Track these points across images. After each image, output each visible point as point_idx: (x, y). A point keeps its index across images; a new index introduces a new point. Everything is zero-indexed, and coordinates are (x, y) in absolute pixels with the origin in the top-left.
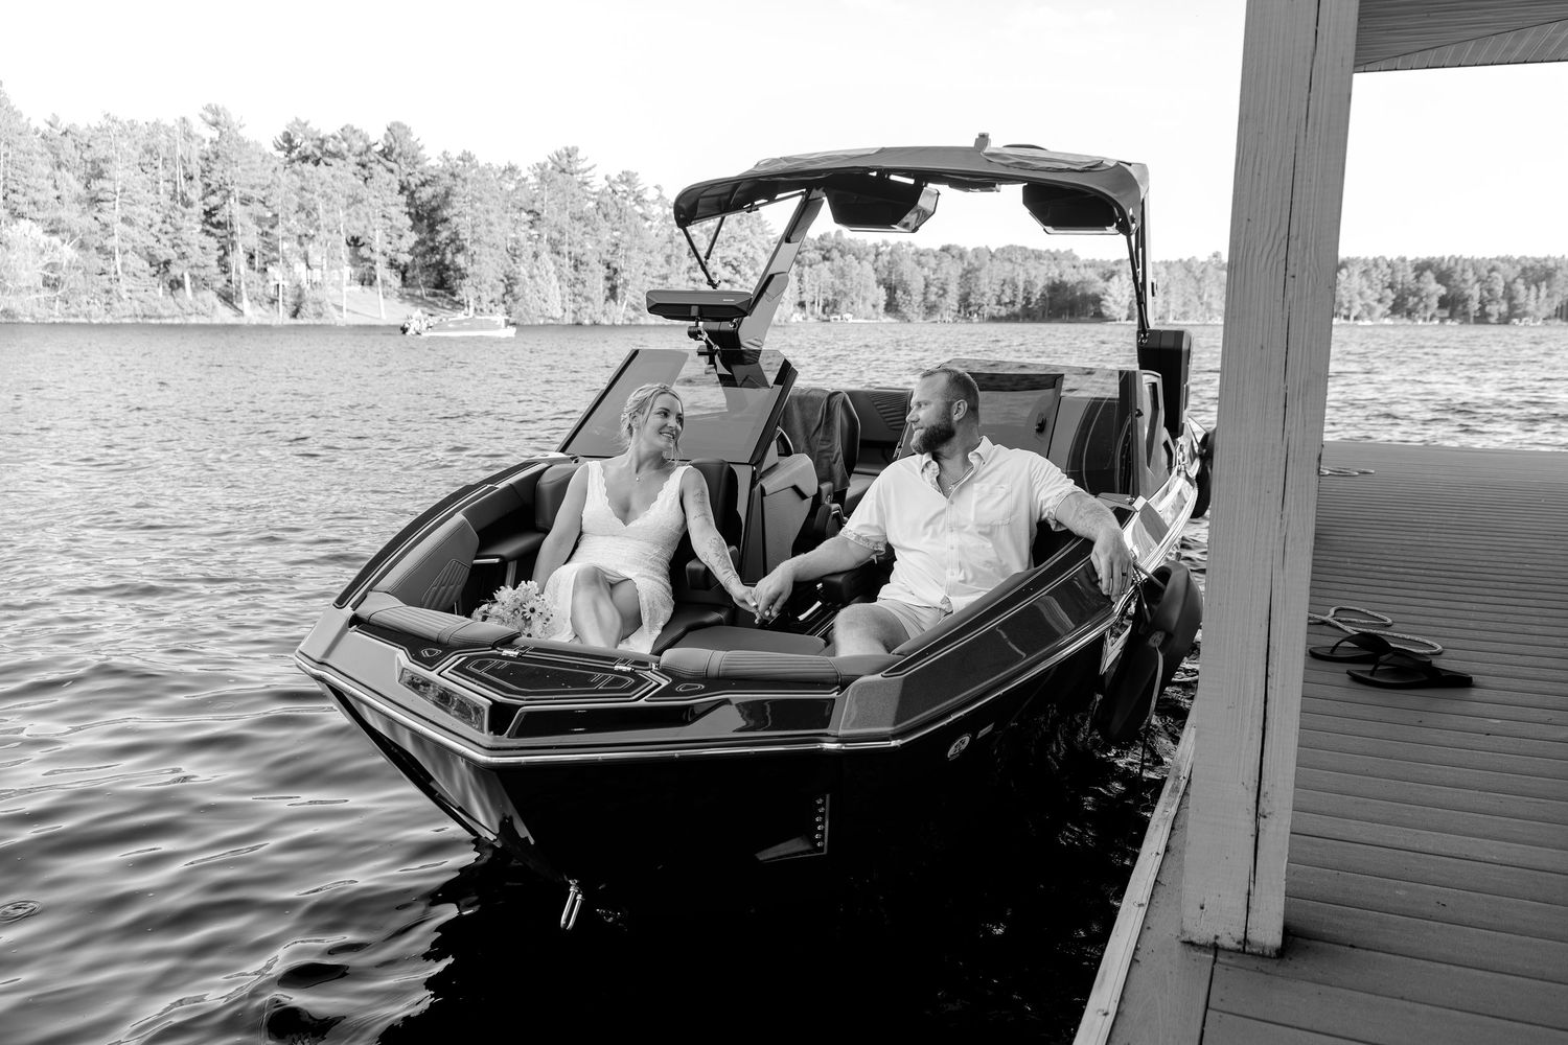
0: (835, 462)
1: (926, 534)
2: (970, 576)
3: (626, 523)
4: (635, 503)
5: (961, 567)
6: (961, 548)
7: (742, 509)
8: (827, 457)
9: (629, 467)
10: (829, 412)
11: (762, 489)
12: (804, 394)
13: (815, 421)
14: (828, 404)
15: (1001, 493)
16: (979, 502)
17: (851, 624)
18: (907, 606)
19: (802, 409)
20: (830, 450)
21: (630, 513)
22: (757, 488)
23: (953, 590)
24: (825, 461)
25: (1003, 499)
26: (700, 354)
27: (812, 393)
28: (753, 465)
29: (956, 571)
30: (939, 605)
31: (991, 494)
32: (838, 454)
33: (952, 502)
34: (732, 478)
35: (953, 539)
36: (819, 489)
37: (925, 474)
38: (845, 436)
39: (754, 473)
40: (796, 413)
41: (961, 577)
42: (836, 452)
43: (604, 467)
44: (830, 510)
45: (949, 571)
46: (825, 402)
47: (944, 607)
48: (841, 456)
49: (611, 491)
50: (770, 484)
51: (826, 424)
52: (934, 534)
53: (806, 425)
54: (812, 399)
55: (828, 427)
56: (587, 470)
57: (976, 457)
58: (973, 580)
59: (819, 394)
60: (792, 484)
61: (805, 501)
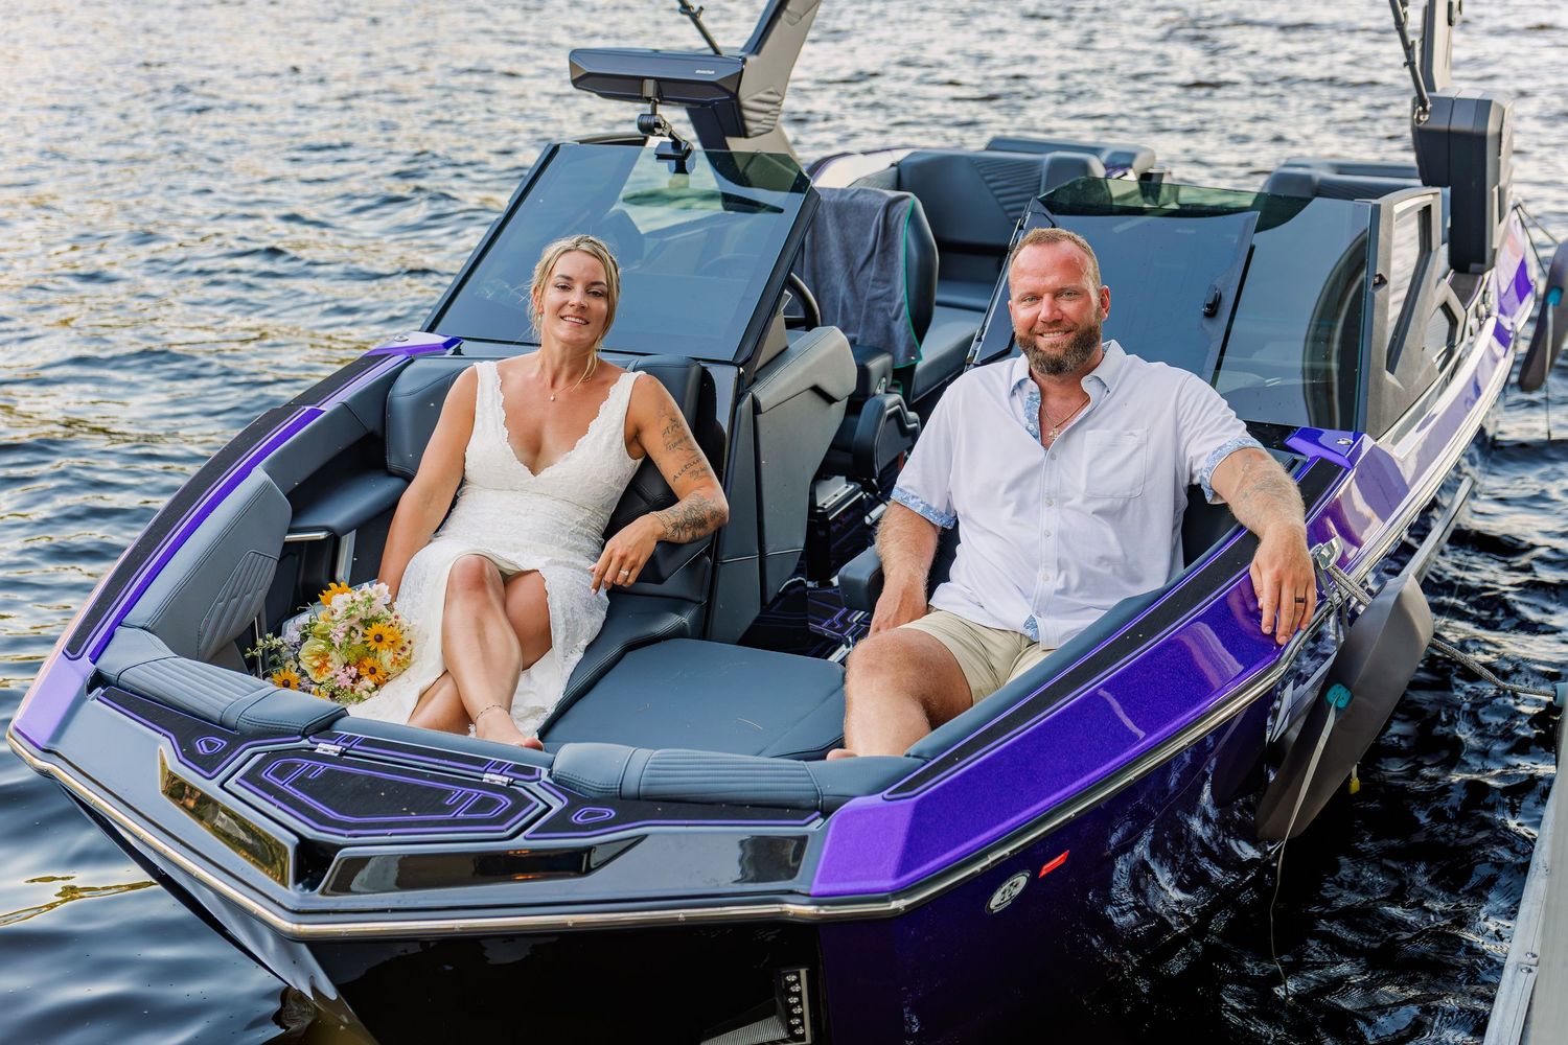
0: (896, 318)
1: (1006, 503)
2: (1074, 583)
3: (534, 471)
4: (549, 440)
5: (1060, 567)
7: (723, 418)
8: (884, 310)
9: (540, 377)
10: (887, 232)
11: (756, 407)
12: (846, 198)
13: (863, 245)
14: (886, 218)
15: (1129, 443)
19: (842, 226)
20: (890, 297)
21: (541, 455)
22: (747, 402)
23: (1044, 605)
24: (879, 318)
25: (1135, 452)
26: (661, 157)
27: (860, 198)
28: (739, 366)
29: (1053, 574)
30: (1022, 630)
31: (1114, 445)
32: (901, 305)
33: (1053, 457)
34: (706, 386)
36: (864, 375)
38: (914, 273)
39: (740, 377)
40: (832, 232)
41: (1060, 584)
42: (898, 301)
43: (502, 374)
44: (882, 408)
45: (1041, 572)
46: (880, 215)
47: (1029, 633)
48: (905, 309)
49: (514, 416)
50: (767, 392)
51: (883, 251)
53: (848, 255)
54: (858, 208)
55: (885, 258)
56: (474, 376)
58: (1078, 590)
59: (870, 199)
60: (810, 384)
61: (834, 406)
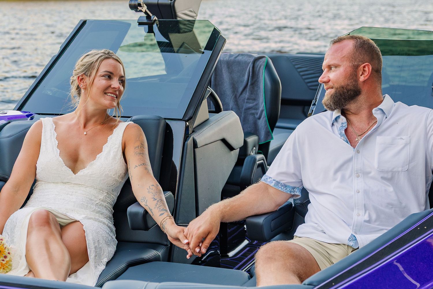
0: (259, 118)
1: (335, 180)
2: (374, 217)
3: (74, 170)
4: (83, 154)
5: (366, 209)
6: (366, 192)
7: (176, 159)
8: (253, 114)
9: (78, 123)
10: (254, 75)
11: (195, 145)
12: (232, 58)
13: (242, 82)
14: (253, 67)
15: (401, 143)
16: (381, 153)
17: (270, 259)
18: (319, 243)
19: (231, 72)
20: (256, 108)
21: (79, 163)
22: (190, 141)
23: (359, 228)
24: (251, 118)
25: (403, 148)
26: (140, 24)
27: (240, 58)
28: (186, 121)
29: (362, 212)
30: (347, 242)
31: (392, 144)
32: (262, 111)
33: (358, 152)
34: (168, 133)
35: (358, 184)
36: (245, 142)
37: (335, 127)
38: (269, 93)
39: (187, 128)
40: (225, 75)
41: (366, 218)
42: (261, 109)
43: (56, 123)
44: (255, 160)
45: (355, 212)
46: (250, 65)
47: (351, 244)
48: (265, 113)
49: (62, 143)
50: (201, 137)
51: (252, 84)
52: (343, 179)
53: (234, 88)
54: (239, 63)
55: (253, 88)
56: (40, 125)
57: (379, 112)
58: (375, 221)
59: (245, 59)
60: (221, 138)
61: (232, 152)
